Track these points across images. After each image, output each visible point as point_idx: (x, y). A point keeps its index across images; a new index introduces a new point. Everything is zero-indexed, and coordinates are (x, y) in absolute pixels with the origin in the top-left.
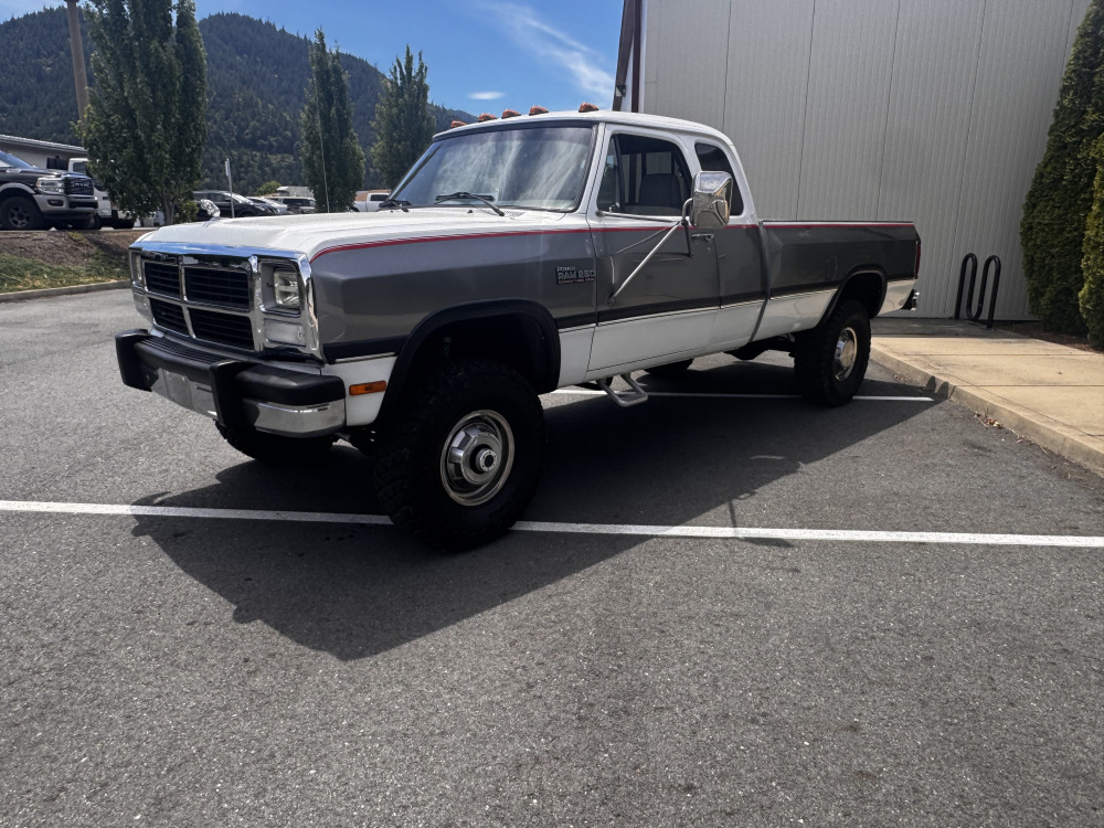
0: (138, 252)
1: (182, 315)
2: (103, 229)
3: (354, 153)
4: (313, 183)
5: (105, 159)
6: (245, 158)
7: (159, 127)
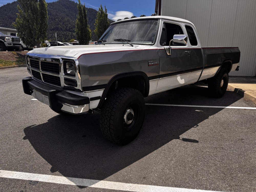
0: (28, 56)
1: (40, 75)
2: (25, 51)
3: (89, 31)
4: (78, 39)
5: (22, 33)
6: (67, 34)
7: (35, 24)
